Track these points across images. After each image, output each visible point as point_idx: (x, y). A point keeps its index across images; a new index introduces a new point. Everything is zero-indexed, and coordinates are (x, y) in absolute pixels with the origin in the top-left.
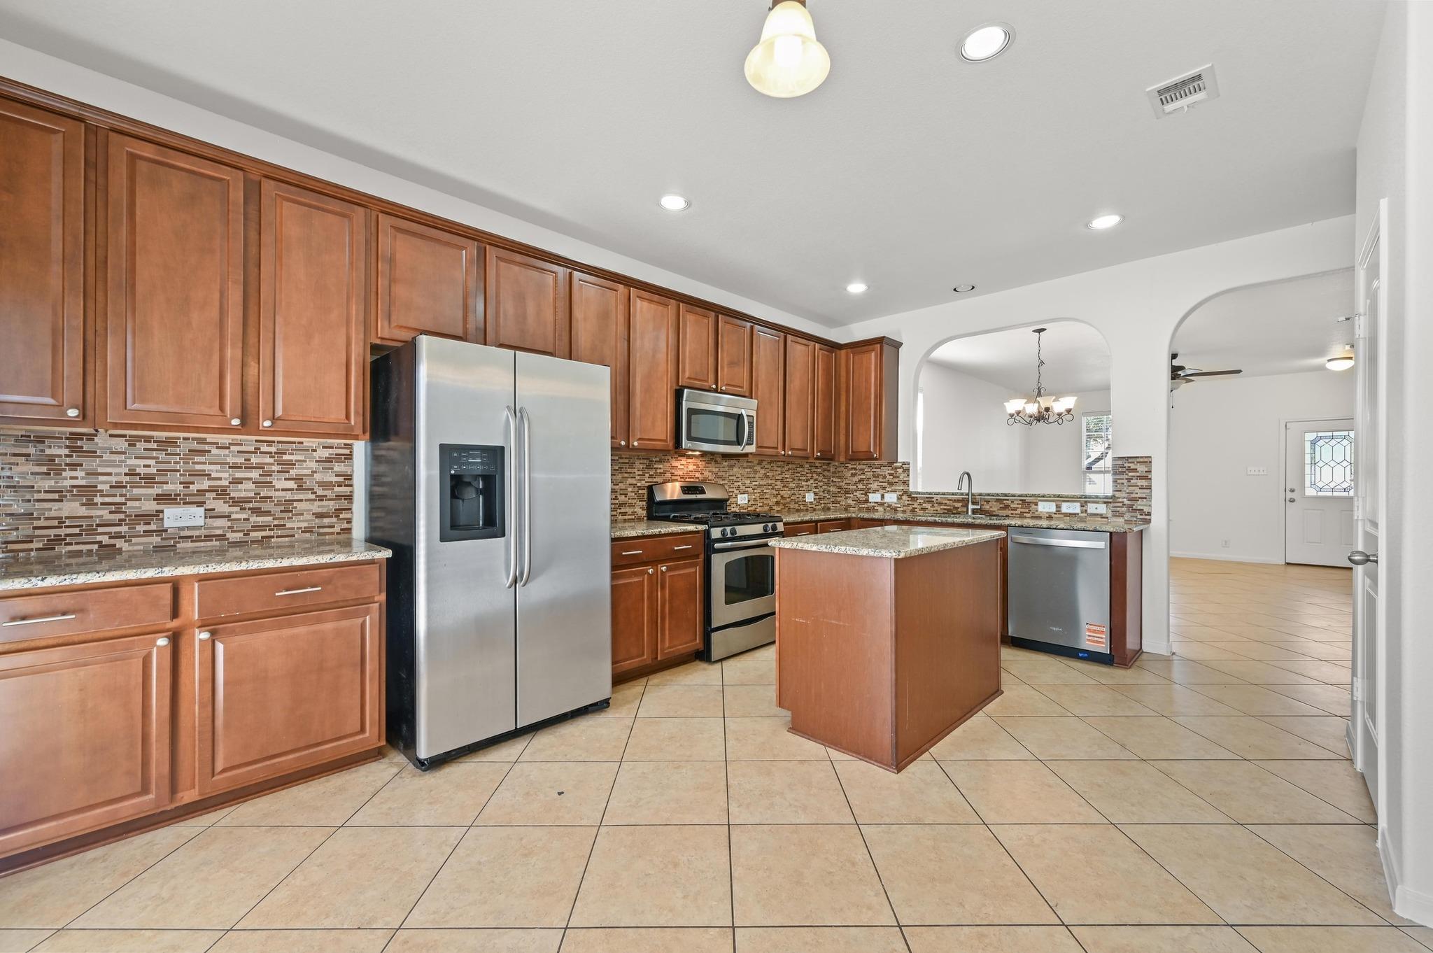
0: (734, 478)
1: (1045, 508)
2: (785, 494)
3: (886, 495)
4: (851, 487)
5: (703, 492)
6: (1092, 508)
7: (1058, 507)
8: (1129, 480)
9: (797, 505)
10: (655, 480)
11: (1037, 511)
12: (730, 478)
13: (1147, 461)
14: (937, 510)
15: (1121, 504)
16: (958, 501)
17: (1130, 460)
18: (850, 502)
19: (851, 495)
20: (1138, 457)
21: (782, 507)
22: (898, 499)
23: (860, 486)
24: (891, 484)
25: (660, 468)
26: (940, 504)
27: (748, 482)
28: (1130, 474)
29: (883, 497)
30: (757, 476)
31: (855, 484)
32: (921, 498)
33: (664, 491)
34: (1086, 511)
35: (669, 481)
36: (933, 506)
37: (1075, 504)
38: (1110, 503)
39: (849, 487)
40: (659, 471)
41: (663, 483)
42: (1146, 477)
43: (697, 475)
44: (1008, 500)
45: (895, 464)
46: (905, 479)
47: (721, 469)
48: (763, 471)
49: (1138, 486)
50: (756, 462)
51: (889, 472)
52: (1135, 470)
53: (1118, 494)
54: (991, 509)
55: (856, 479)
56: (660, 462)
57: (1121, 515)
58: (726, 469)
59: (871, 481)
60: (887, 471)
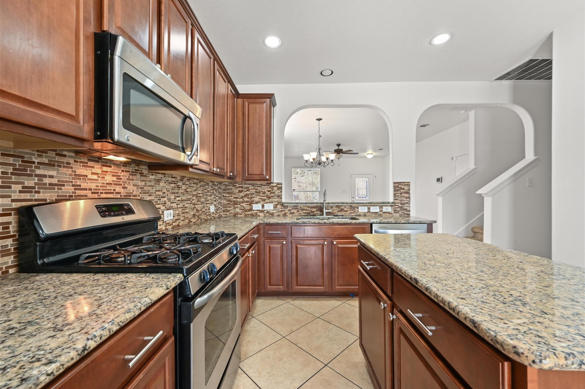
0: (160, 193)
1: (363, 210)
2: (199, 207)
3: (265, 205)
4: (238, 200)
5: (130, 211)
6: (385, 209)
7: (369, 209)
8: (401, 194)
9: (205, 216)
10: (37, 196)
11: (358, 212)
12: (158, 193)
13: (408, 184)
14: (300, 214)
15: (397, 207)
16: (314, 207)
17: (401, 184)
18: (238, 210)
19: (239, 206)
20: (405, 182)
21: (197, 218)
22: (274, 207)
23: (246, 199)
24: (269, 198)
25: (51, 177)
26: (303, 210)
27: (172, 197)
28: (402, 191)
29: (263, 206)
30: (180, 191)
31: (242, 197)
32: (290, 206)
33: (58, 216)
34: (382, 210)
35: (70, 198)
36: (298, 211)
37: (377, 207)
38: (393, 206)
39: (237, 200)
40: (47, 181)
41: (57, 201)
42: (408, 193)
43: (118, 189)
44: (343, 206)
45: (272, 184)
46: (279, 194)
47: (148, 183)
48: (184, 187)
49: (405, 197)
50: (179, 178)
51: (268, 189)
52: (403, 189)
53: (396, 201)
54: (334, 212)
55: (242, 194)
56: (51, 165)
57: (398, 212)
58: (152, 183)
59: (254, 196)
60: (266, 189)
